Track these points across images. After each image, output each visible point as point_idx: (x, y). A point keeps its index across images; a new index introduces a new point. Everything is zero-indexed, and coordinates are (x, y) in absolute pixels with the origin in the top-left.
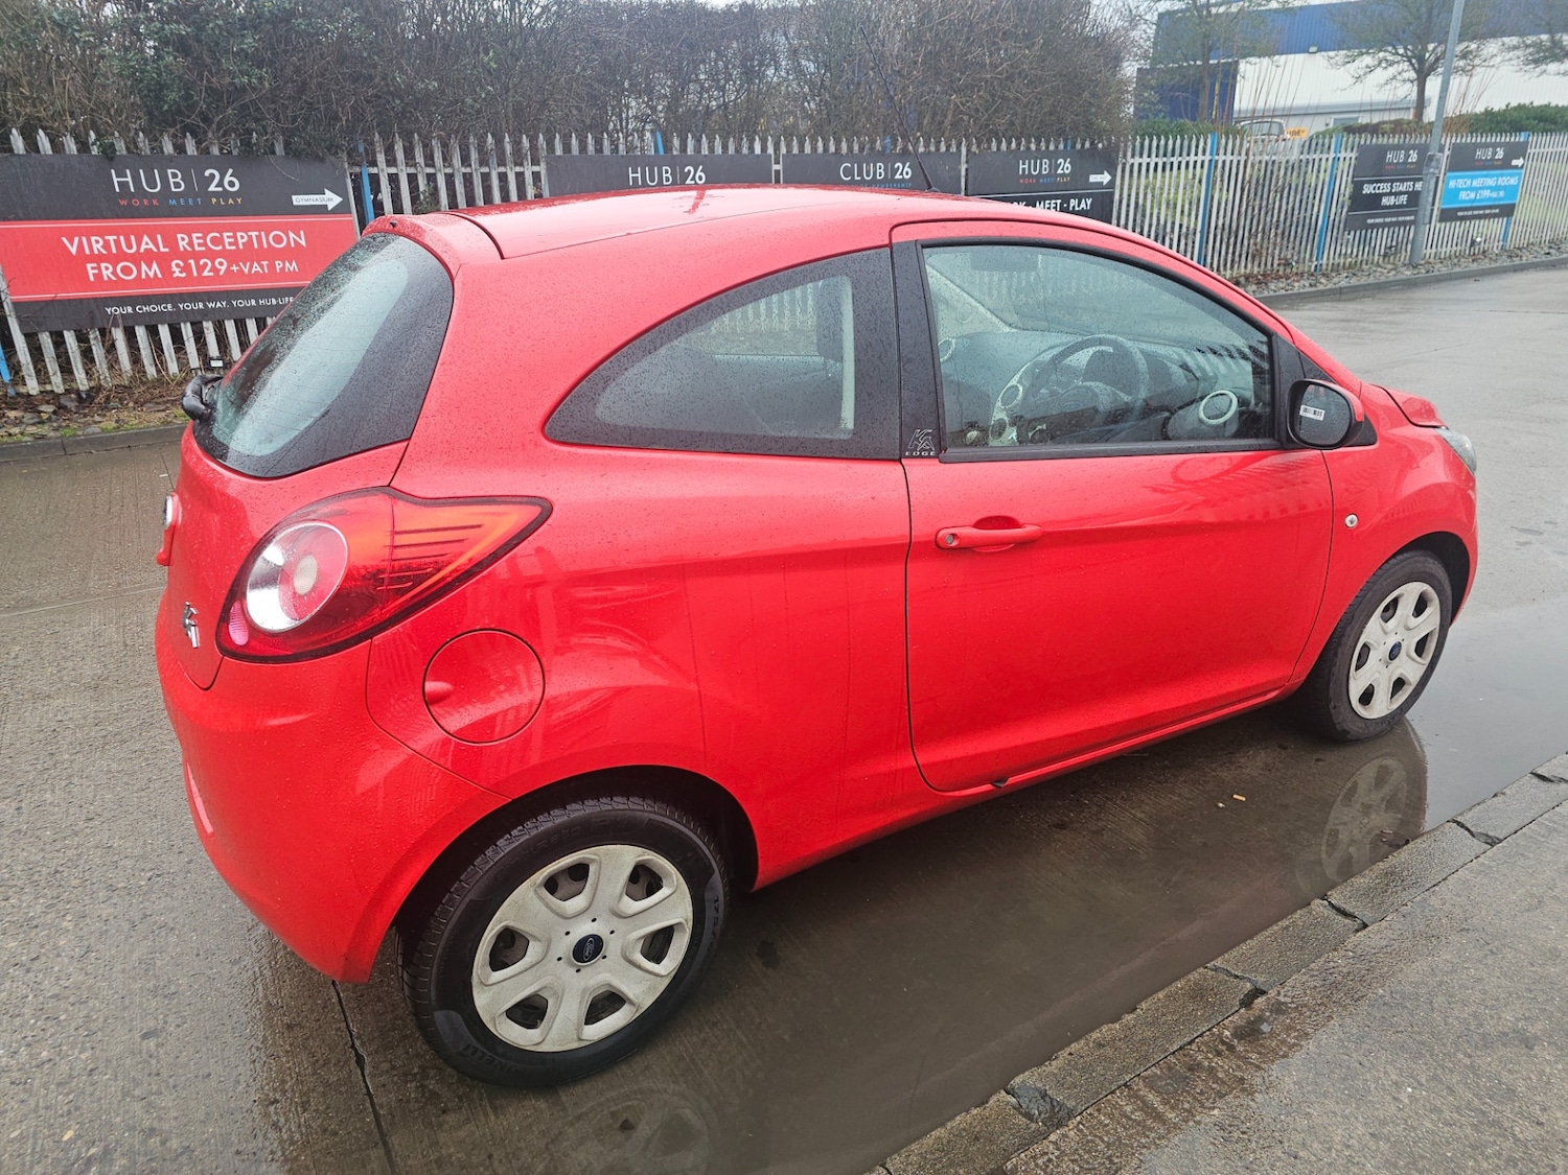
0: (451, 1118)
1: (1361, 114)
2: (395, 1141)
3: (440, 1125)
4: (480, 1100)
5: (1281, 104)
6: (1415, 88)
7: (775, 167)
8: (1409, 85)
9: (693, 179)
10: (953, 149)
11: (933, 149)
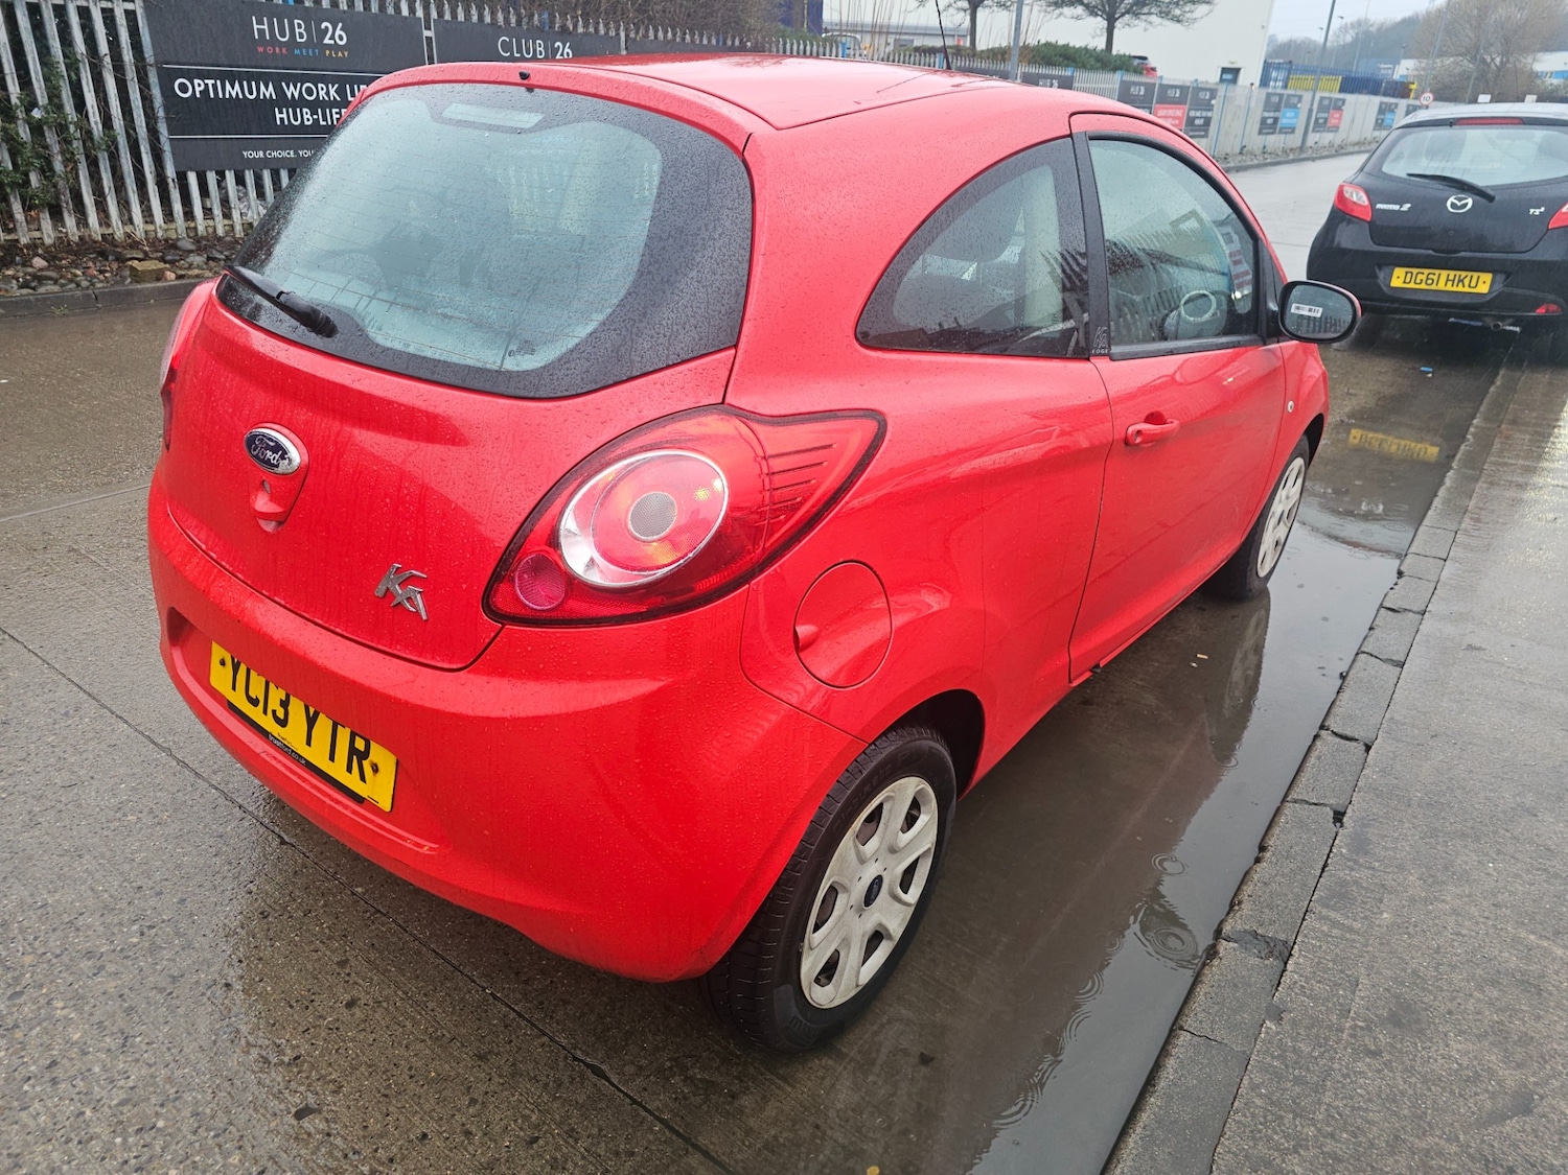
0: (746, 1101)
1: (915, 37)
2: (702, 1141)
3: (741, 1112)
4: (762, 1075)
5: (894, 21)
6: (968, 18)
7: (427, 33)
8: (962, 14)
9: (332, 38)
10: (612, 33)
11: (592, 30)
